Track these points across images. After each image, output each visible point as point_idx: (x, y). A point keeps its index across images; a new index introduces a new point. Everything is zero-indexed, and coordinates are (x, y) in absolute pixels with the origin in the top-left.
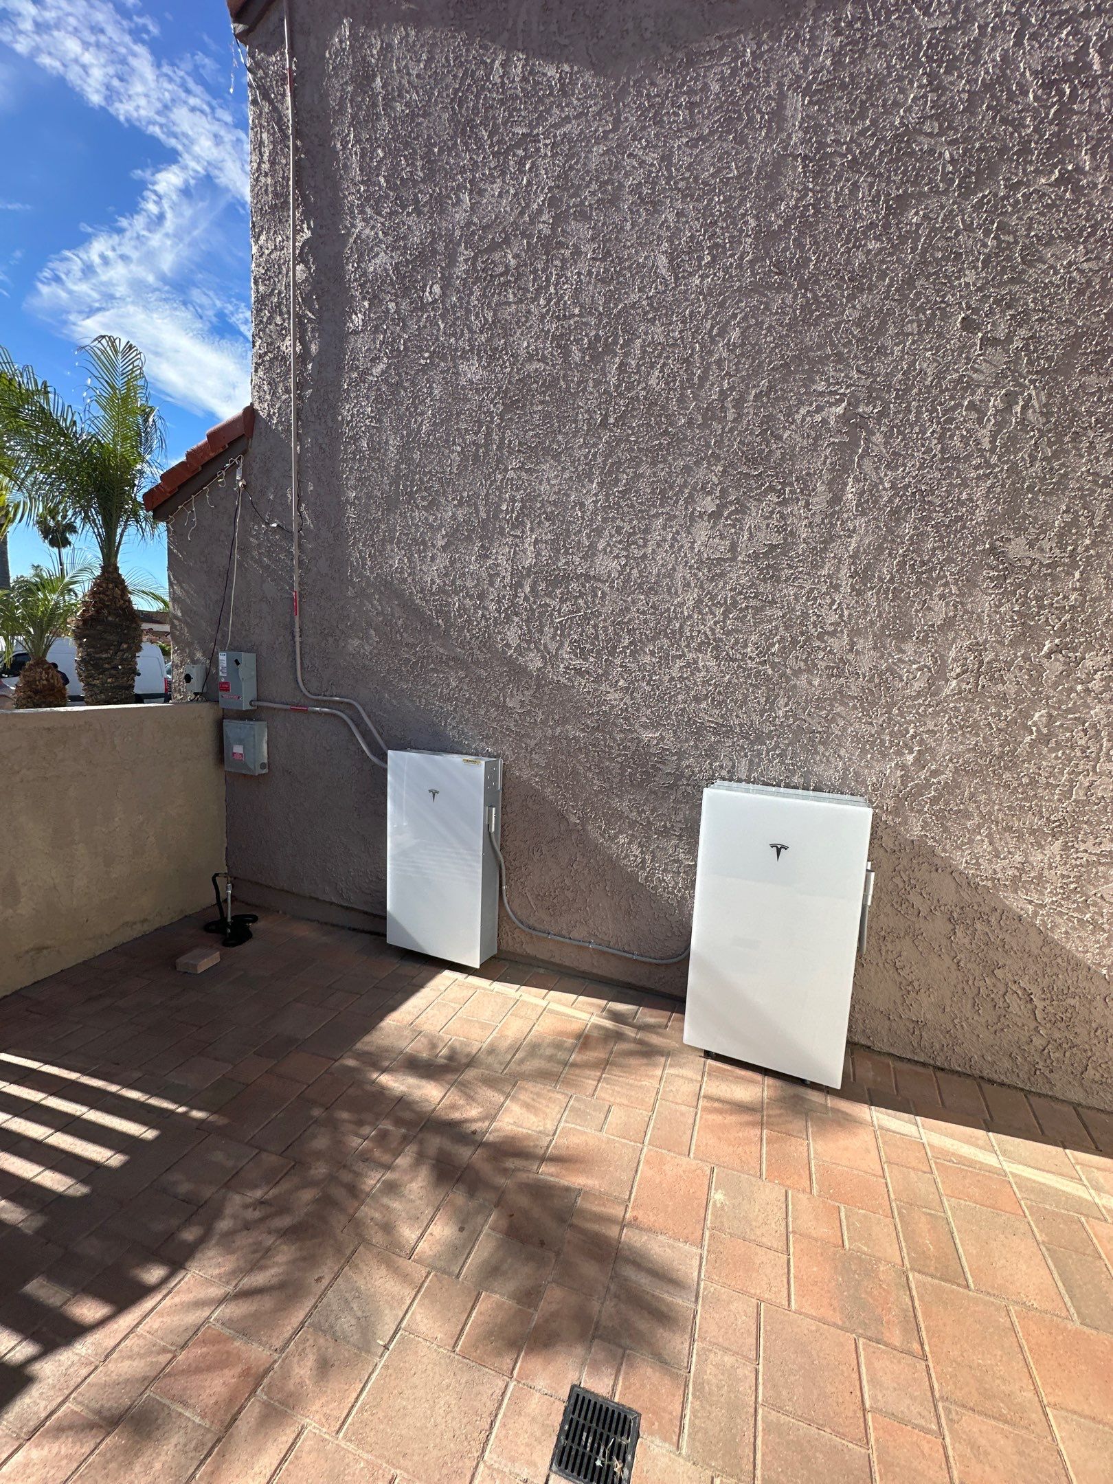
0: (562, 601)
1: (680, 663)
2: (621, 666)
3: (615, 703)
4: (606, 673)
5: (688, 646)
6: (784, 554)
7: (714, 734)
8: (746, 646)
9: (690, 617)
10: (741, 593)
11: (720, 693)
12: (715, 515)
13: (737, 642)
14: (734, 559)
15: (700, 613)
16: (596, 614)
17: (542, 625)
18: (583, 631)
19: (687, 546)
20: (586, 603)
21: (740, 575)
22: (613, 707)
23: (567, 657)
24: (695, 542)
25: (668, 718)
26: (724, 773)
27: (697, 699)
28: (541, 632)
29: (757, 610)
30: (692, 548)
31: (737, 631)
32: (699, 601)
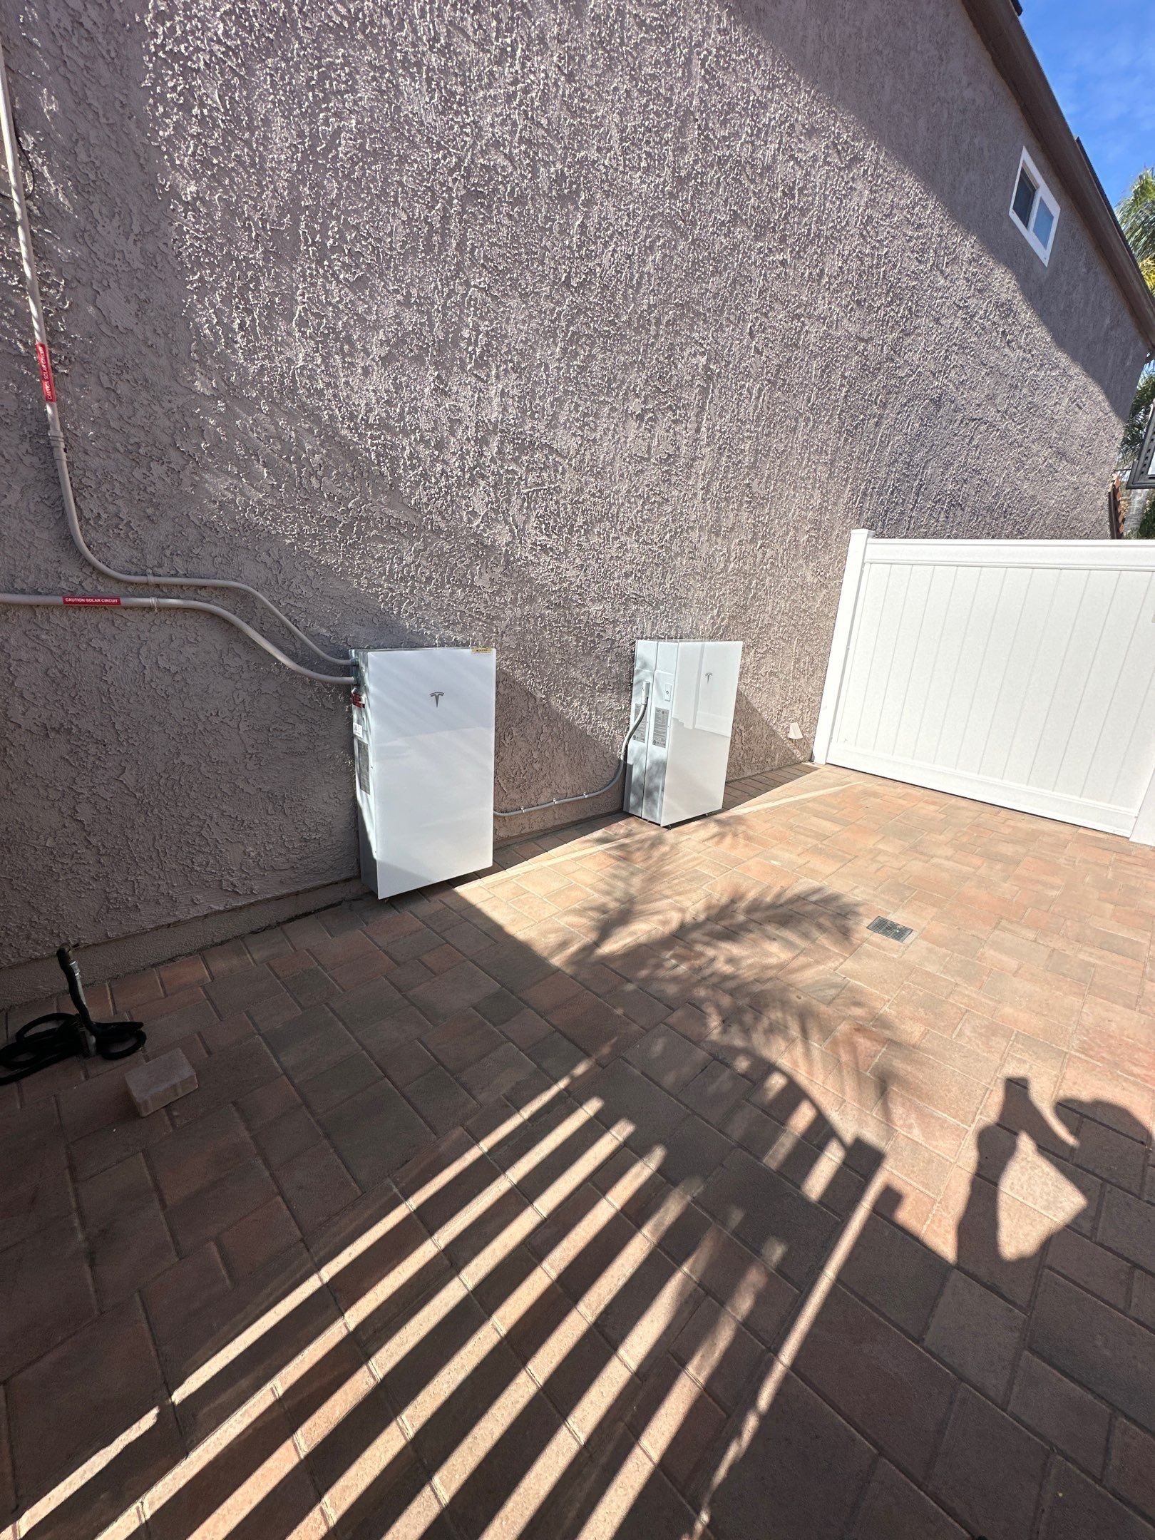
0: (528, 470)
6: (674, 463)
9: (623, 504)
10: (652, 490)
11: (639, 571)
12: (640, 417)
13: (648, 530)
14: (648, 460)
15: (629, 502)
16: (558, 490)
17: (509, 494)
18: (547, 506)
20: (549, 477)
22: (571, 583)
23: (533, 532)
24: (627, 437)
27: (627, 575)
28: (508, 501)
30: (626, 442)
31: (649, 520)
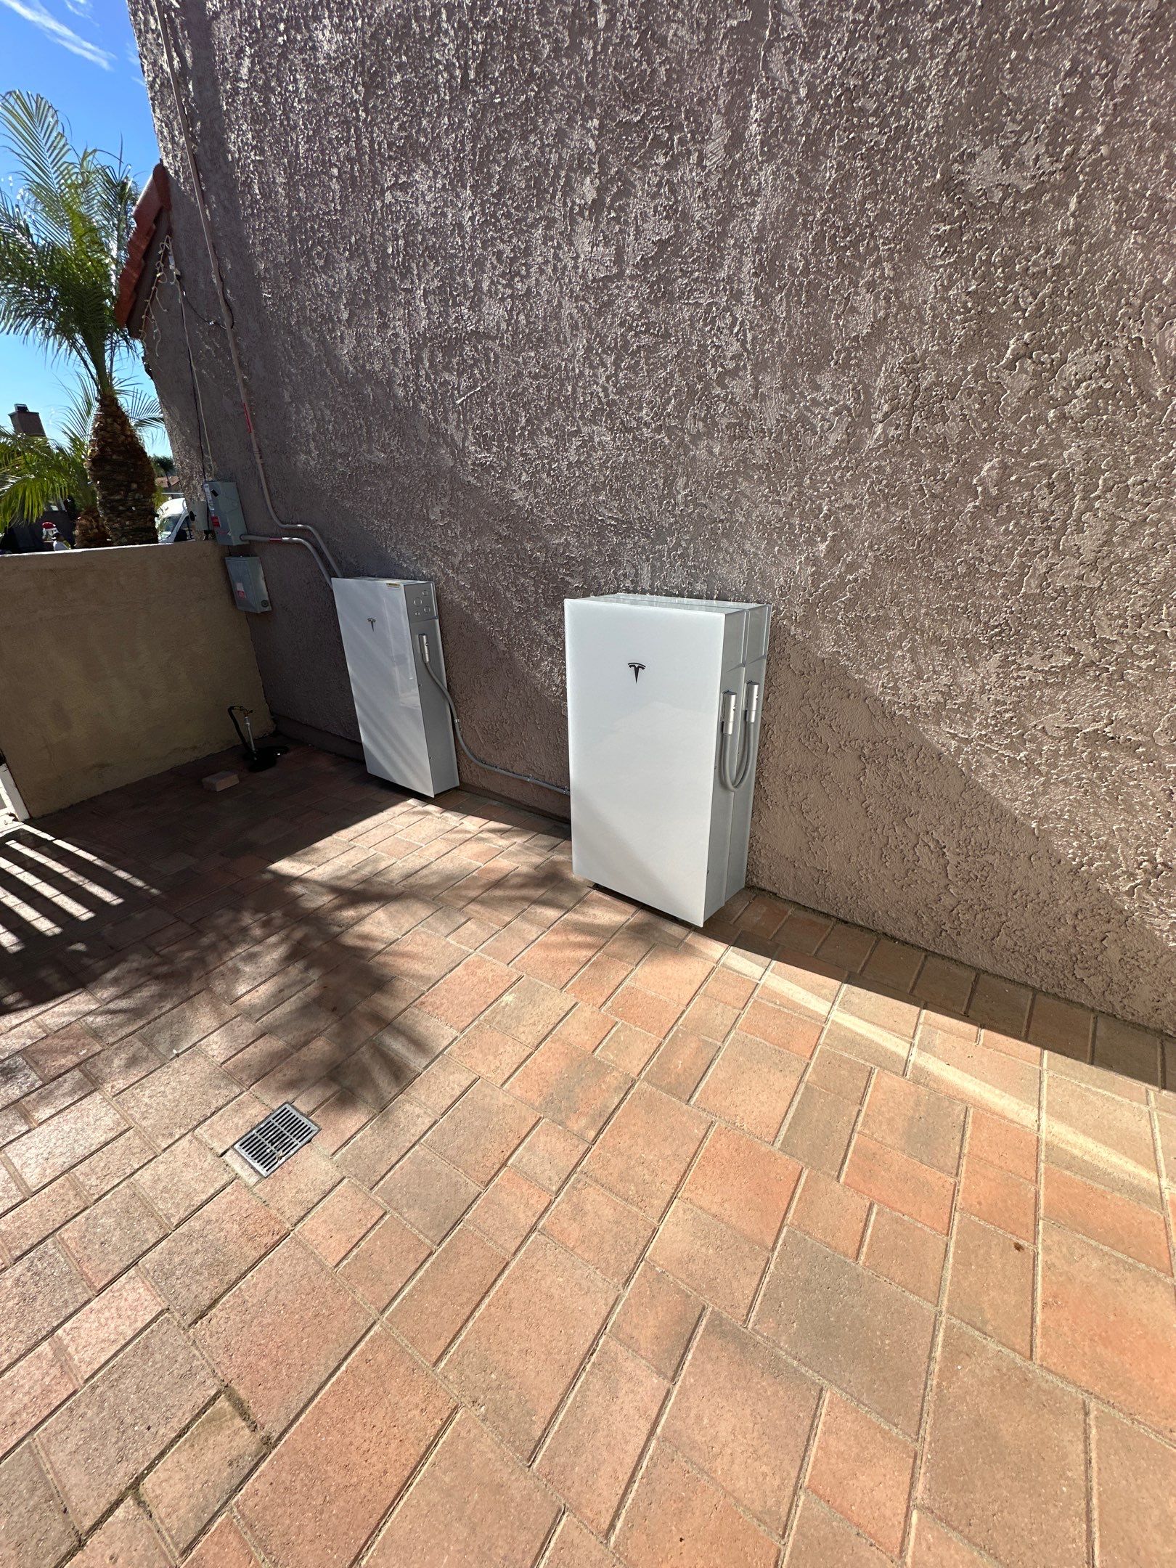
0: (460, 375)
1: (576, 442)
2: (522, 455)
3: (521, 503)
4: (509, 466)
5: (582, 417)
6: (676, 253)
7: (616, 534)
8: (640, 409)
9: (581, 373)
10: (630, 328)
12: (597, 206)
14: (620, 275)
15: (591, 367)
16: (491, 387)
17: (446, 411)
18: (483, 412)
19: (570, 264)
20: (481, 373)
21: (628, 299)
22: (520, 508)
23: (472, 449)
24: (578, 256)
25: (571, 518)
26: (628, 583)
28: (446, 420)
29: (651, 350)
30: (576, 267)
31: (630, 387)
32: (589, 349)
